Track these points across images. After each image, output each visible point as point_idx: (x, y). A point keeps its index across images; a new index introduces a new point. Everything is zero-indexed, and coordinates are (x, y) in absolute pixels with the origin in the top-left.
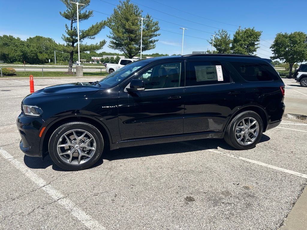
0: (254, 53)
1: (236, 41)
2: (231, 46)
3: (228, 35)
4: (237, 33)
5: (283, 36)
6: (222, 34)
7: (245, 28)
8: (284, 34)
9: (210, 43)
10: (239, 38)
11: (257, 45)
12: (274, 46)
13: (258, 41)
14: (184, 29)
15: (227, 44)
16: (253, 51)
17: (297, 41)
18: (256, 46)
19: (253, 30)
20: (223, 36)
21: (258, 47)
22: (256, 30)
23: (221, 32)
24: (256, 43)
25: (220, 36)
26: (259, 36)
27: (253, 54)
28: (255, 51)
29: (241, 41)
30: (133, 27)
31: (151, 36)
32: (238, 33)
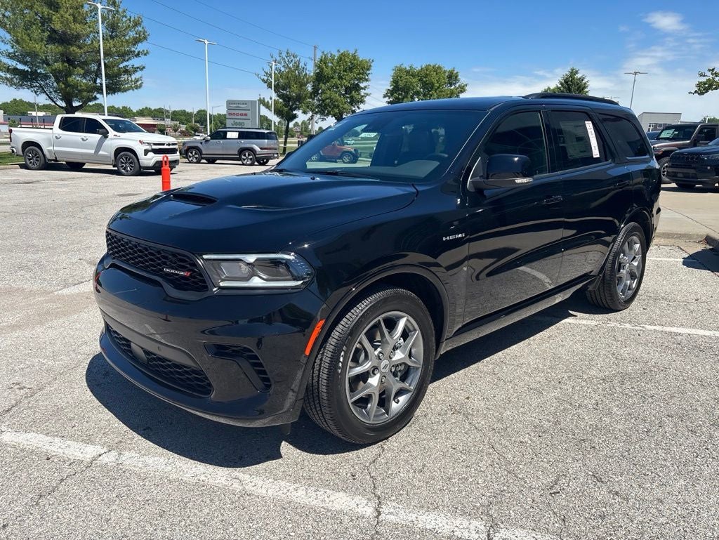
0: (360, 106)
1: (320, 78)
2: (309, 88)
3: (302, 65)
4: (321, 60)
5: (408, 72)
6: (286, 60)
7: (339, 51)
8: (408, 68)
9: (263, 80)
10: (327, 71)
11: (364, 88)
12: (392, 95)
13: (367, 80)
14: (207, 42)
15: (303, 85)
16: (358, 102)
17: (433, 84)
18: (362, 92)
19: (354, 56)
20: (291, 65)
21: (367, 94)
22: (362, 56)
23: (284, 55)
24: (362, 85)
25: (284, 66)
26: (368, 69)
27: (359, 108)
28: (362, 102)
29: (332, 78)
30: (77, 28)
31: (124, 55)
32: (324, 61)
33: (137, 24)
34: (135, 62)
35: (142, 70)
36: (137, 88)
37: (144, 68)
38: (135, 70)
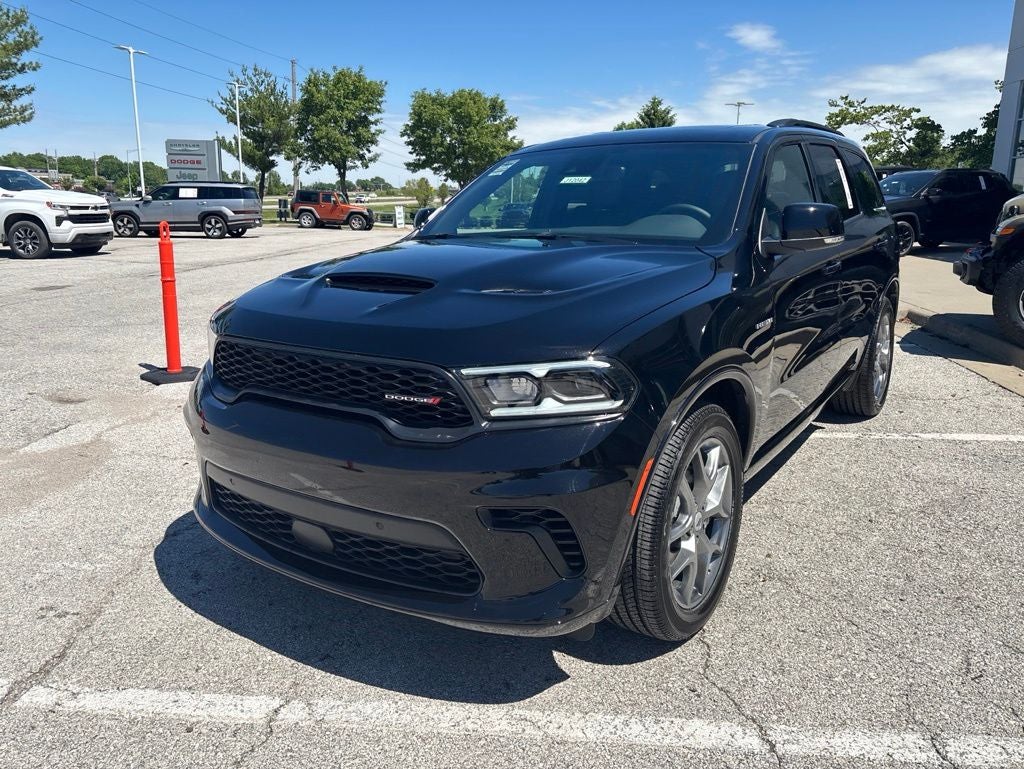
0: (371, 149)
1: (309, 107)
2: (293, 122)
3: (279, 88)
4: (310, 81)
5: (434, 100)
6: (255, 80)
7: (335, 68)
8: (434, 95)
9: (221, 110)
10: (320, 98)
11: (376, 123)
12: (413, 132)
13: (379, 111)
14: (132, 51)
15: (283, 118)
16: (368, 142)
17: (470, 116)
18: (373, 128)
19: (359, 77)
20: (262, 88)
21: (380, 132)
23: (250, 72)
24: (371, 118)
25: (251, 90)
26: (380, 96)
27: (369, 152)
28: (374, 142)
29: (328, 107)
32: (313, 82)
33: (19, 21)
34: (18, 81)
35: (29, 92)
36: (25, 120)
37: (33, 89)
38: (19, 93)
